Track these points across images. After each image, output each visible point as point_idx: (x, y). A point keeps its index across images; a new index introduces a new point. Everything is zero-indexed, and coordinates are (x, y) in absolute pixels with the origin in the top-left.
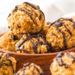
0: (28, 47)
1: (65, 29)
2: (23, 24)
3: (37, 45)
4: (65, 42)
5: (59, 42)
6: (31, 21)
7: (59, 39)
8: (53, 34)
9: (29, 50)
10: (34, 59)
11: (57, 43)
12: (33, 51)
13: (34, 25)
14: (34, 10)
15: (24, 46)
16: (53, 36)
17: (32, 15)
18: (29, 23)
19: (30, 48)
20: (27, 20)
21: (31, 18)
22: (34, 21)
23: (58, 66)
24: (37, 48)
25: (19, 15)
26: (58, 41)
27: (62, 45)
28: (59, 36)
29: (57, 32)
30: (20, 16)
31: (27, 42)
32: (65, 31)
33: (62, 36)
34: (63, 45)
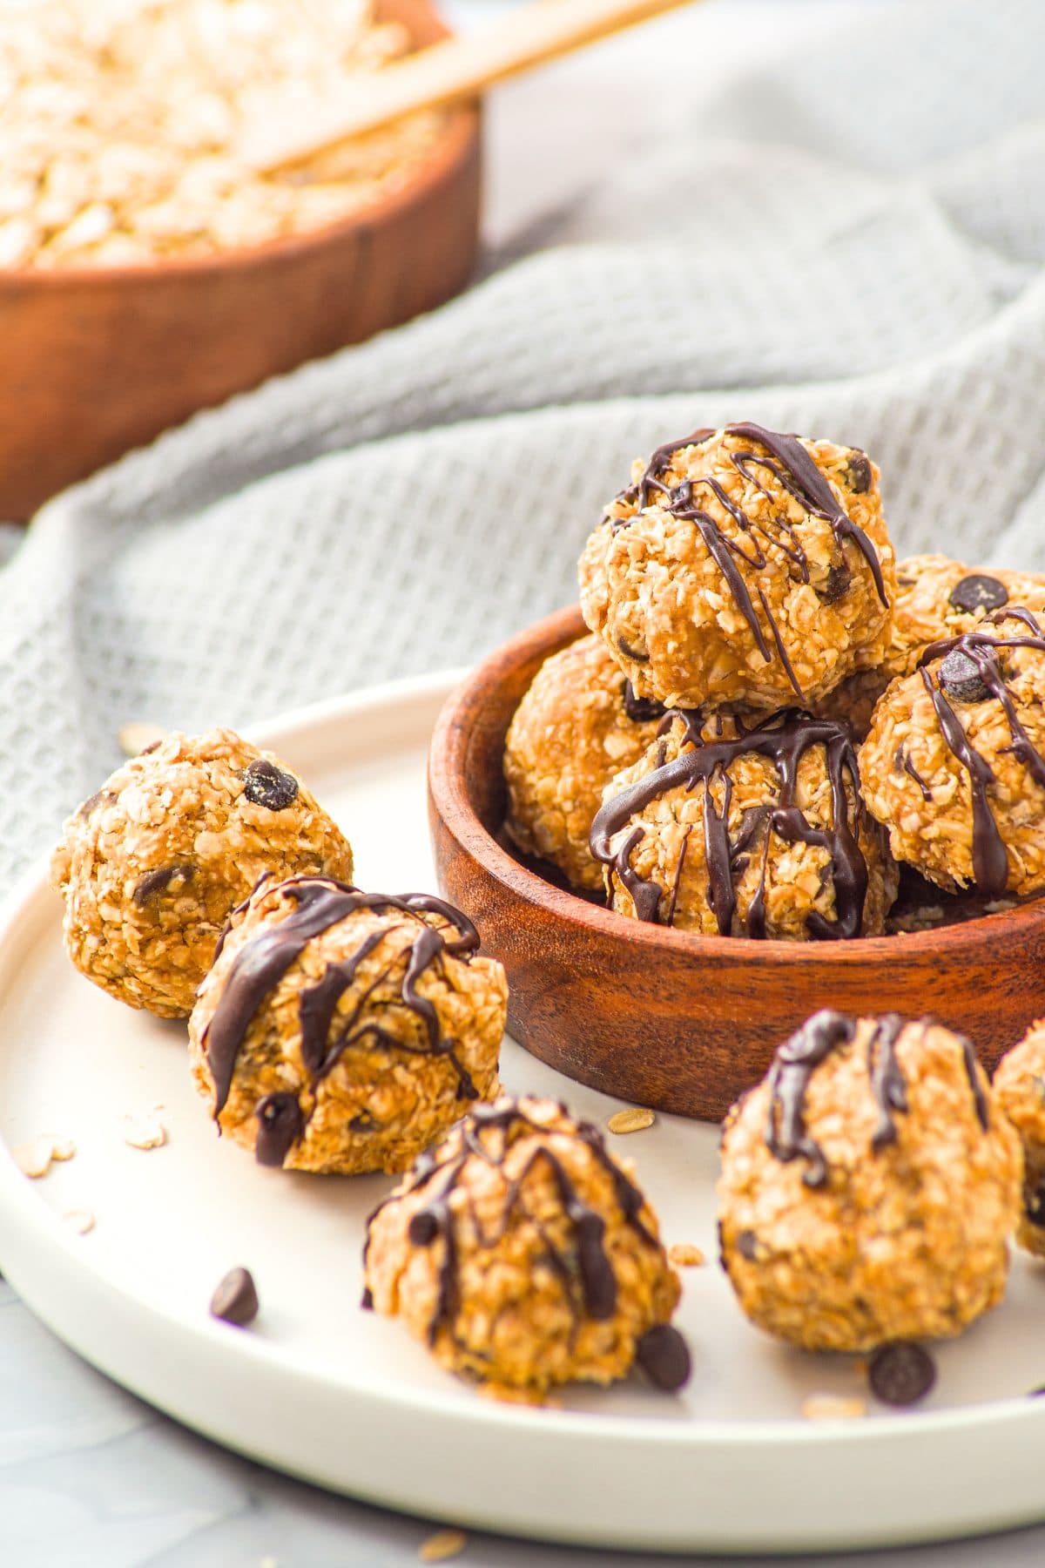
0: (667, 855)
1: (1001, 735)
2: (661, 639)
3: (746, 844)
4: (987, 843)
5: (942, 839)
6: (729, 623)
7: (942, 811)
8: (903, 765)
9: (670, 879)
10: (684, 975)
11: (921, 843)
12: (701, 887)
13: (756, 660)
14: (795, 511)
15: (639, 836)
16: (900, 782)
17: (757, 565)
18: (709, 635)
19: (683, 864)
20: (697, 619)
21: (740, 598)
22: (754, 627)
23: (763, 1152)
24: (738, 870)
25: (644, 556)
26: (931, 832)
27: (960, 867)
28: (943, 793)
29: (934, 745)
30: (652, 565)
31: (675, 798)
32: (1001, 752)
33: (966, 794)
34: (969, 869)
